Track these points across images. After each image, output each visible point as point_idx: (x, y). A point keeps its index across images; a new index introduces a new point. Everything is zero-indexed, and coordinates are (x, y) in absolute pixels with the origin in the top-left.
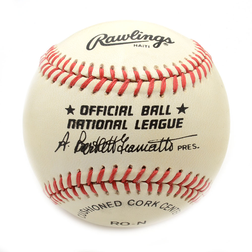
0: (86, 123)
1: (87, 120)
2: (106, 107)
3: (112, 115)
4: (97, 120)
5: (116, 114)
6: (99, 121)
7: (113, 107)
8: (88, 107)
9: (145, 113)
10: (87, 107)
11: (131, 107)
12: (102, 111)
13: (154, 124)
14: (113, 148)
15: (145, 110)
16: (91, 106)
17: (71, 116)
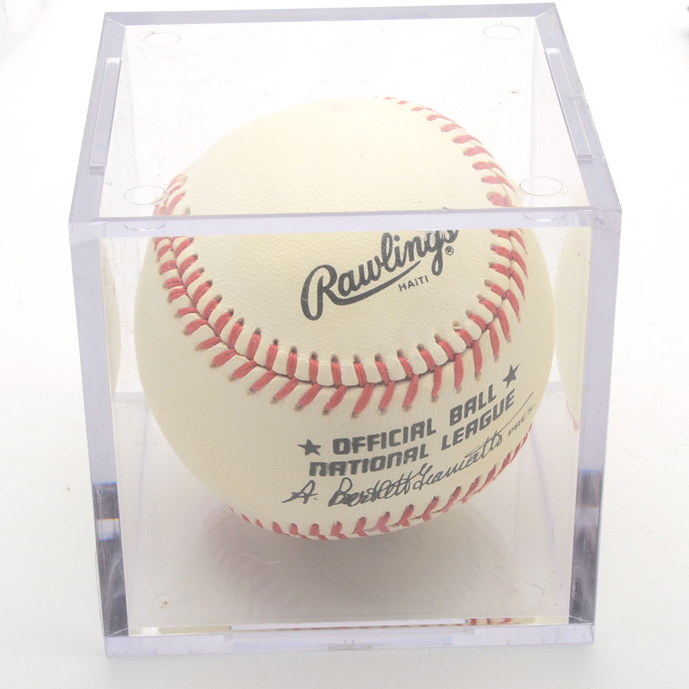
0: (349, 467)
1: (350, 462)
2: (384, 435)
3: (399, 444)
4: (370, 459)
5: (405, 441)
6: (375, 460)
7: (398, 431)
8: (349, 440)
9: (456, 419)
10: (346, 441)
11: (430, 421)
12: (378, 442)
13: (472, 429)
14: (405, 488)
15: (455, 414)
16: (353, 438)
17: (313, 457)
